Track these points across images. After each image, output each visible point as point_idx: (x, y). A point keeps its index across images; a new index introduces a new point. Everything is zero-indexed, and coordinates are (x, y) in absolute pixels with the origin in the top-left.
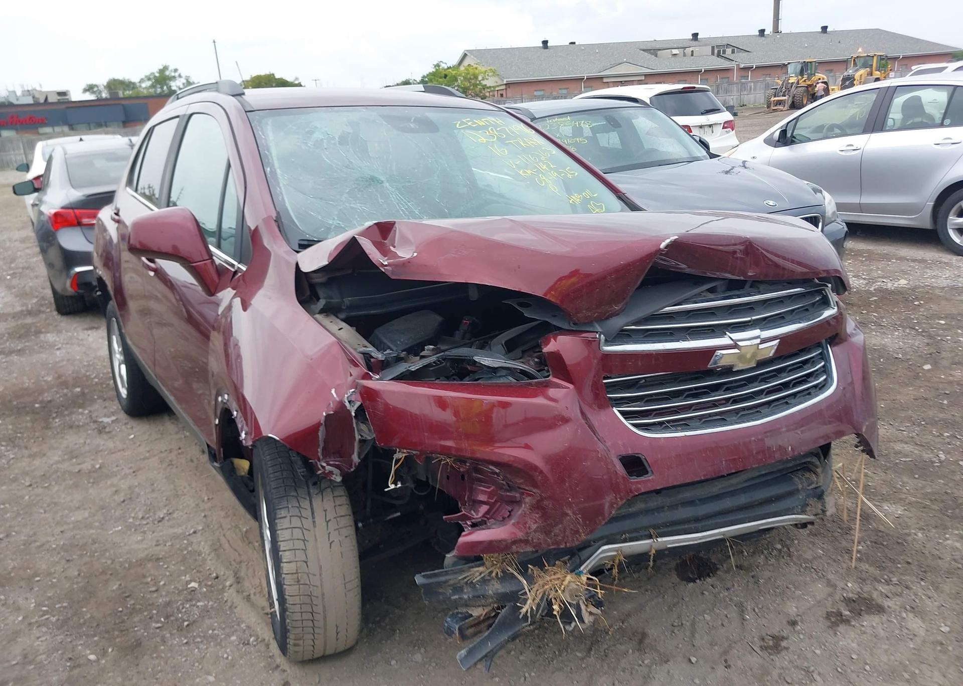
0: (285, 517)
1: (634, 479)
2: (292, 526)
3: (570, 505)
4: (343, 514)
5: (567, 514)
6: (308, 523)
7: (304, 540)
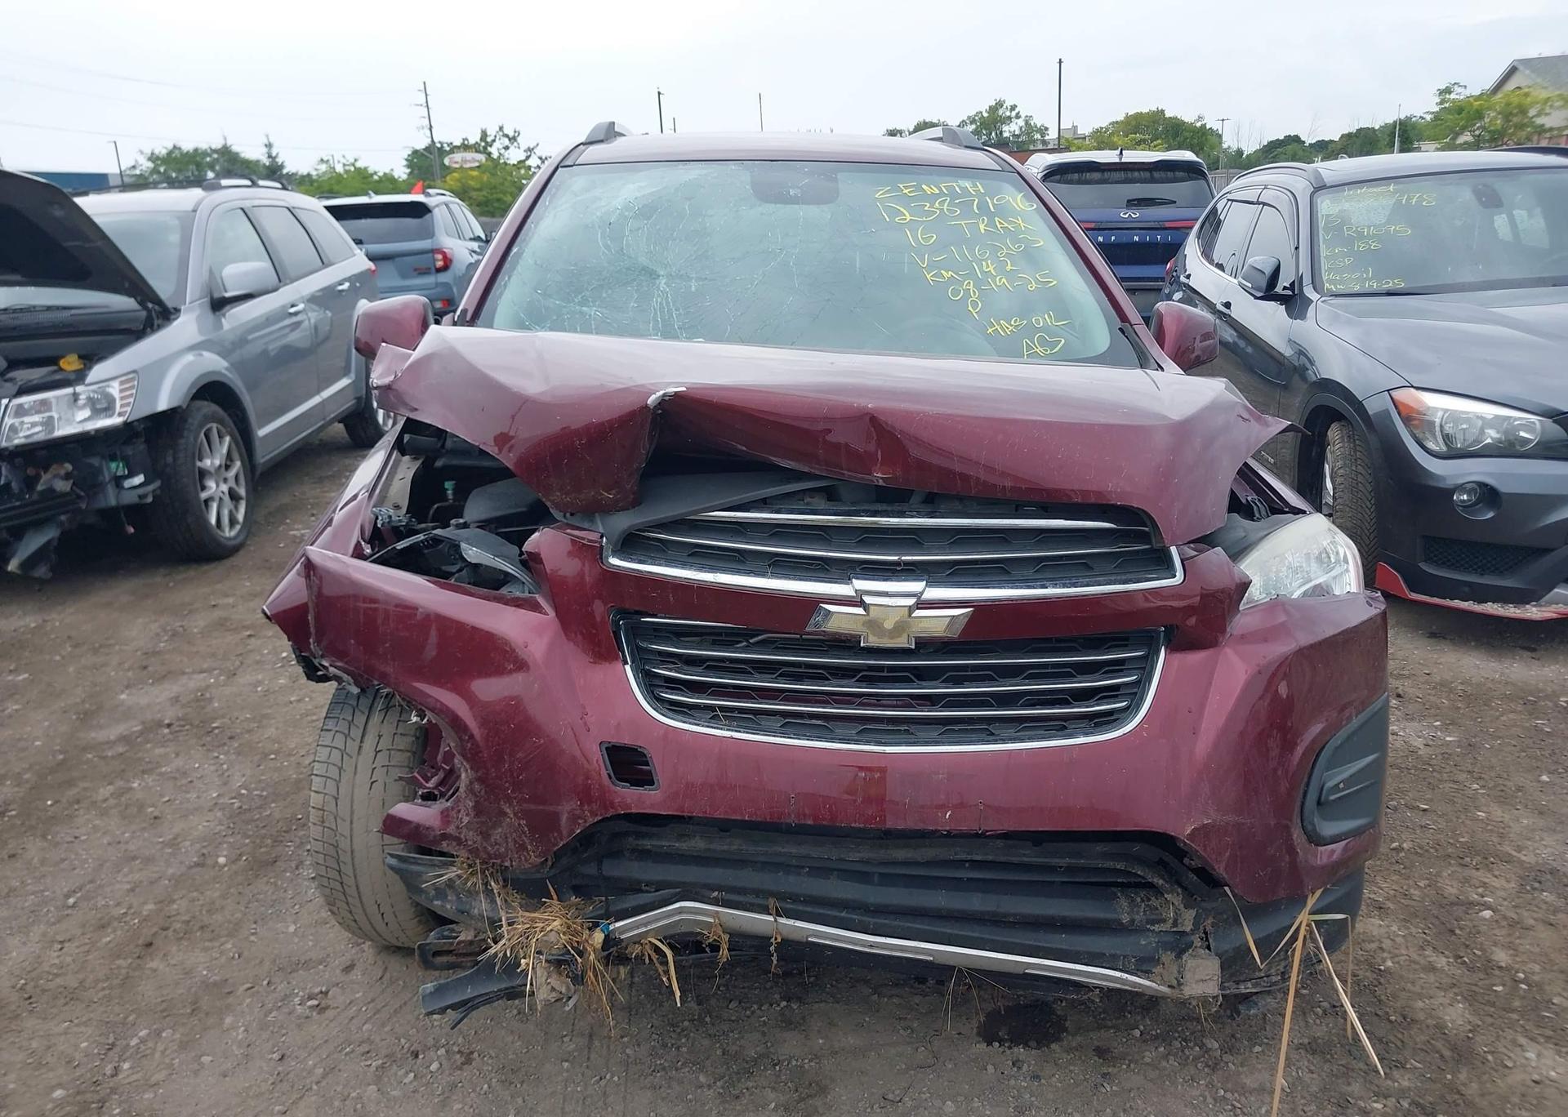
0: (330, 730)
1: (623, 787)
2: (333, 745)
3: (508, 799)
4: (402, 748)
5: (505, 814)
6: (352, 747)
7: (340, 769)
